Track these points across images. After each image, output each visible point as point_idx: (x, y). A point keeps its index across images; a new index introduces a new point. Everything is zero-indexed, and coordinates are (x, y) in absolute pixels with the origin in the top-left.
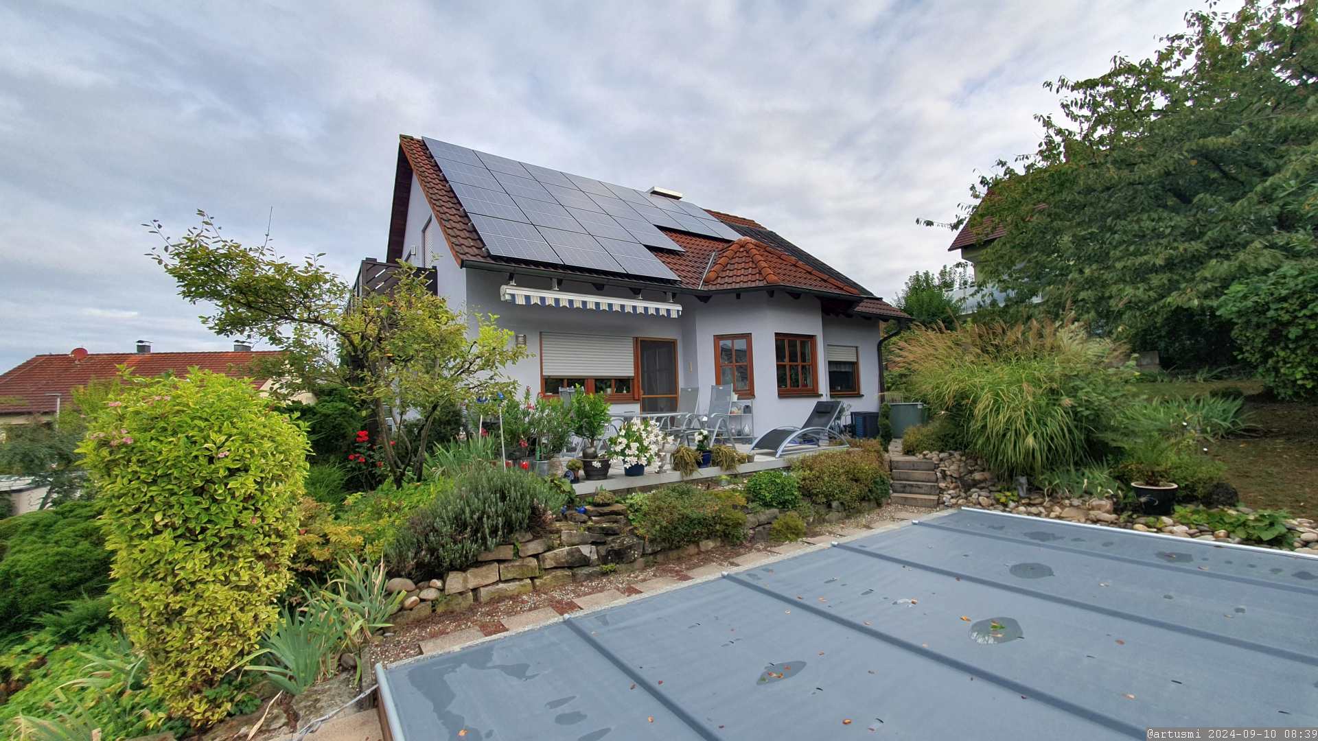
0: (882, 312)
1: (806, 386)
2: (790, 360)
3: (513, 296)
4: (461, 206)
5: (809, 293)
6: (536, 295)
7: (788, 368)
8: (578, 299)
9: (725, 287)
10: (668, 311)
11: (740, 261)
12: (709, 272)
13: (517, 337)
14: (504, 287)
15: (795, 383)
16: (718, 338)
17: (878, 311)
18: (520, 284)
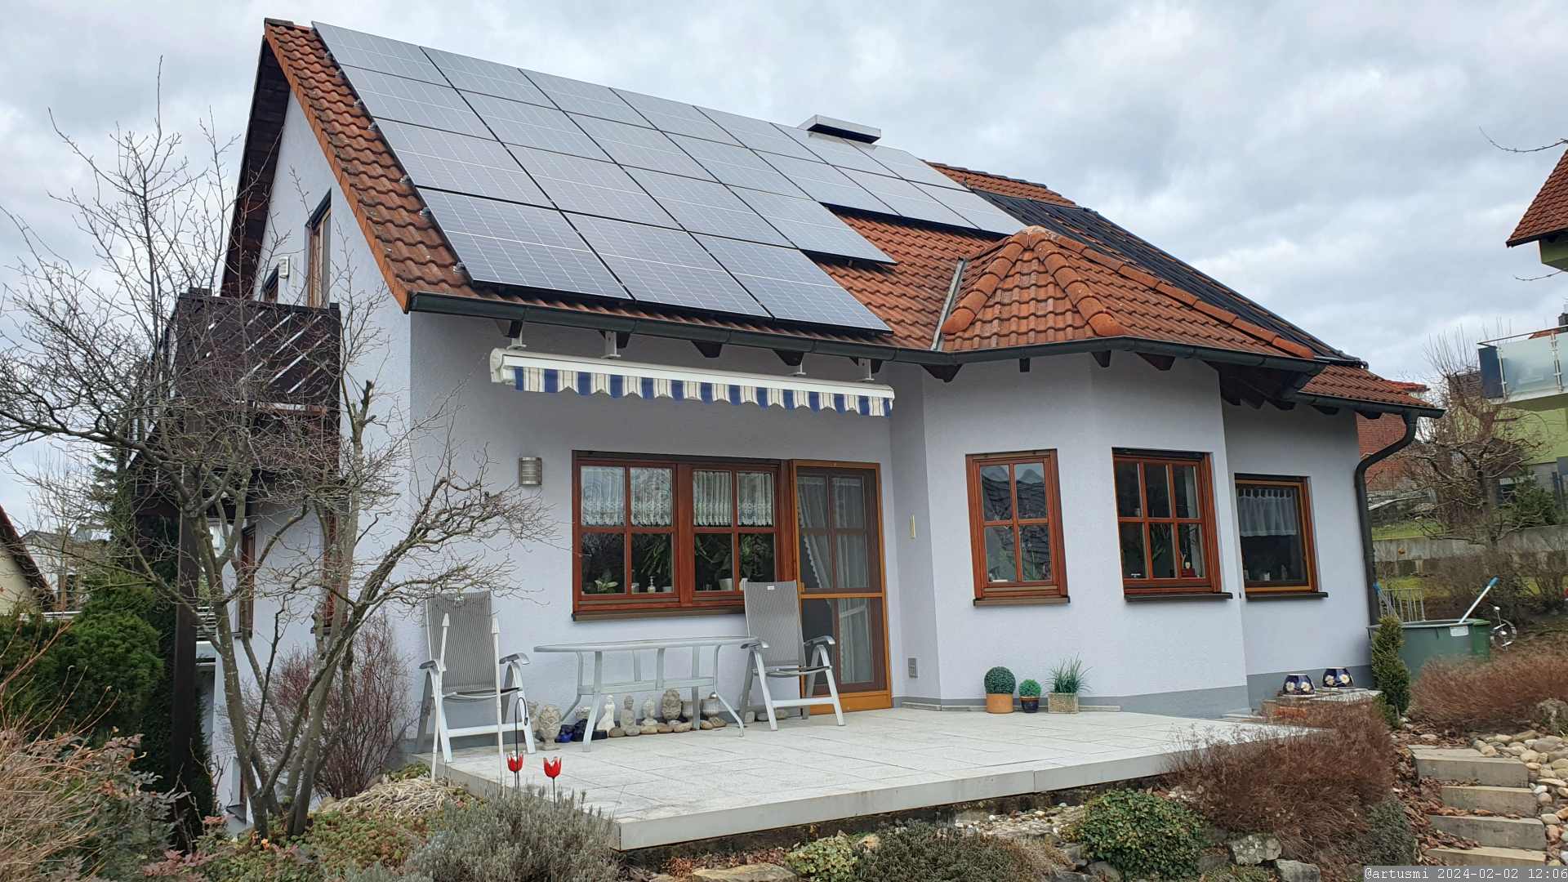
0: (1362, 394)
1: (1191, 572)
2: (1150, 516)
3: (519, 372)
4: (402, 171)
5: (1193, 353)
6: (569, 368)
7: (1144, 530)
8: (663, 376)
9: (993, 344)
10: (864, 401)
11: (1026, 281)
12: (952, 310)
13: (521, 462)
14: (497, 354)
15: (1163, 566)
16: (975, 462)
17: (1355, 394)
18: (535, 347)
